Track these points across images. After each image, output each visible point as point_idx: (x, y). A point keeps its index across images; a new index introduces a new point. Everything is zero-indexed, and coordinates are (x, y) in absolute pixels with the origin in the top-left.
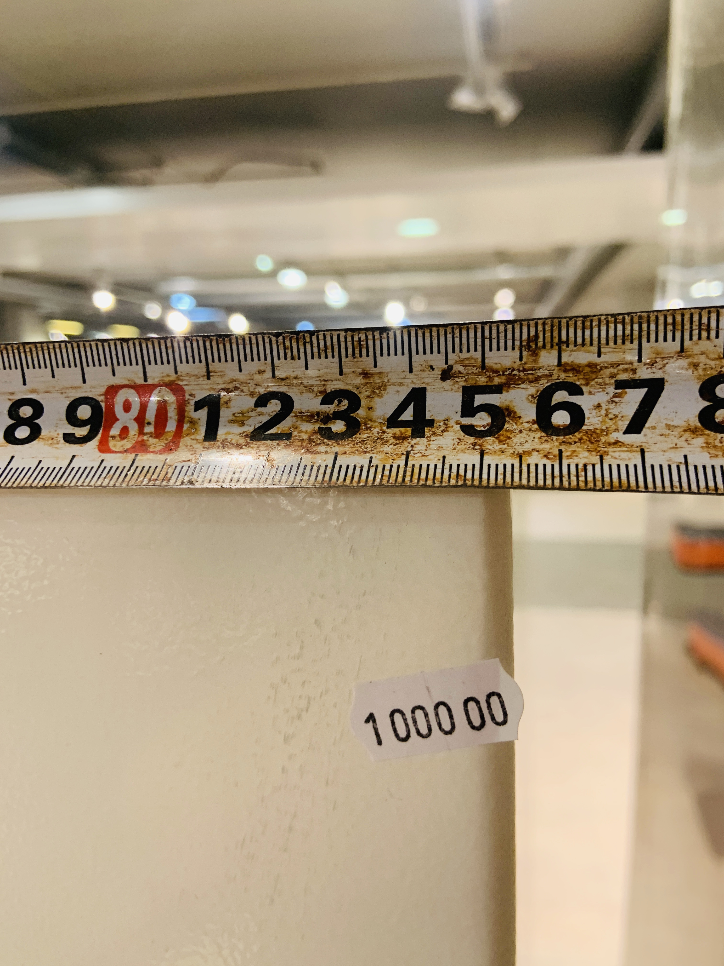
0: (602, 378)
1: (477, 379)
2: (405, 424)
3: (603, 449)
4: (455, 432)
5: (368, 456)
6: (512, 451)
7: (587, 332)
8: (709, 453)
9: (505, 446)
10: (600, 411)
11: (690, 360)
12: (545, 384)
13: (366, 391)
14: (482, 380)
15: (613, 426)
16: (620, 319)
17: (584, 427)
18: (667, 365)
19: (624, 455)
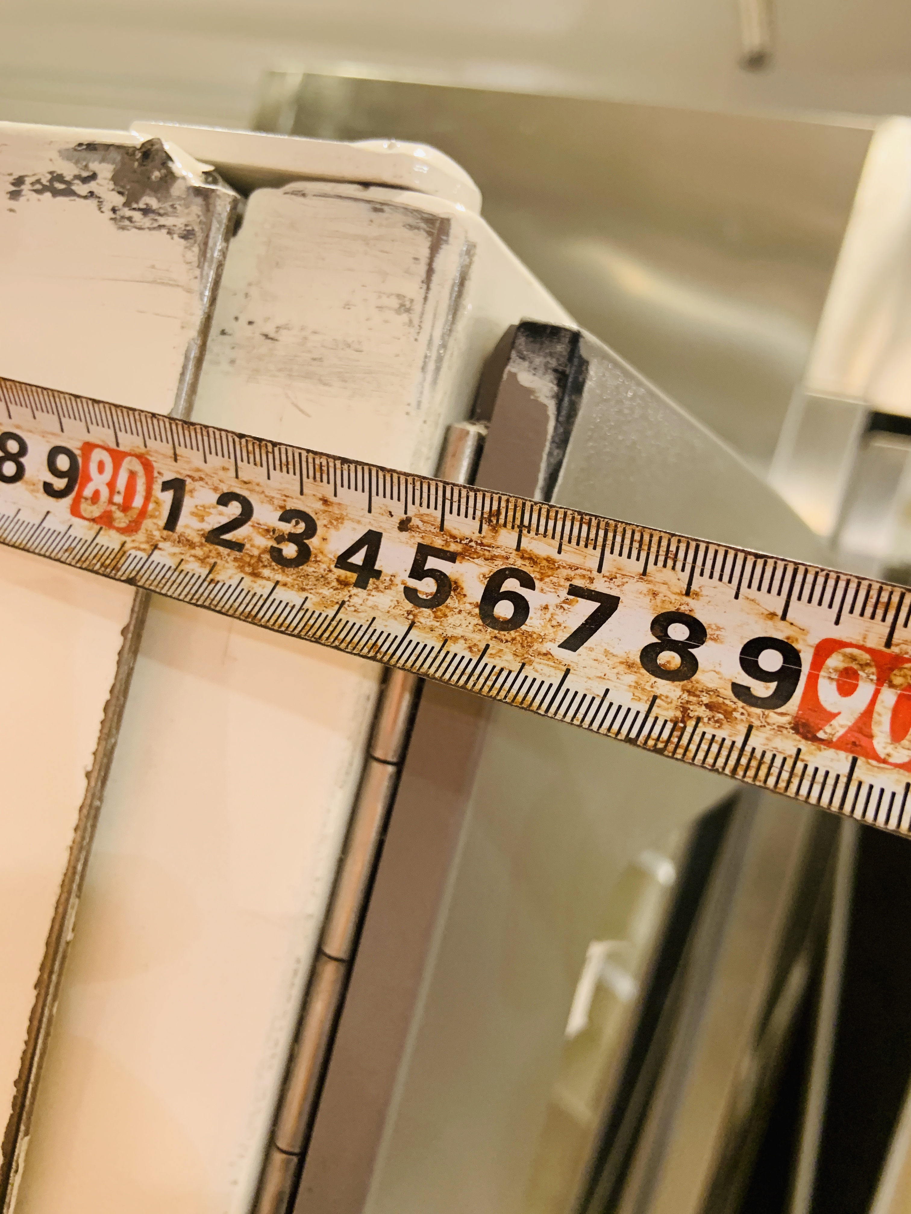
0: (558, 577)
1: (434, 539)
2: (352, 568)
3: (530, 657)
4: (397, 593)
5: (305, 594)
6: (441, 632)
7: (551, 523)
8: (634, 695)
9: (438, 624)
10: (545, 614)
11: (650, 586)
12: (499, 566)
13: (325, 519)
14: (438, 543)
15: (552, 634)
16: (586, 520)
17: (523, 627)
18: (626, 585)
19: (547, 670)
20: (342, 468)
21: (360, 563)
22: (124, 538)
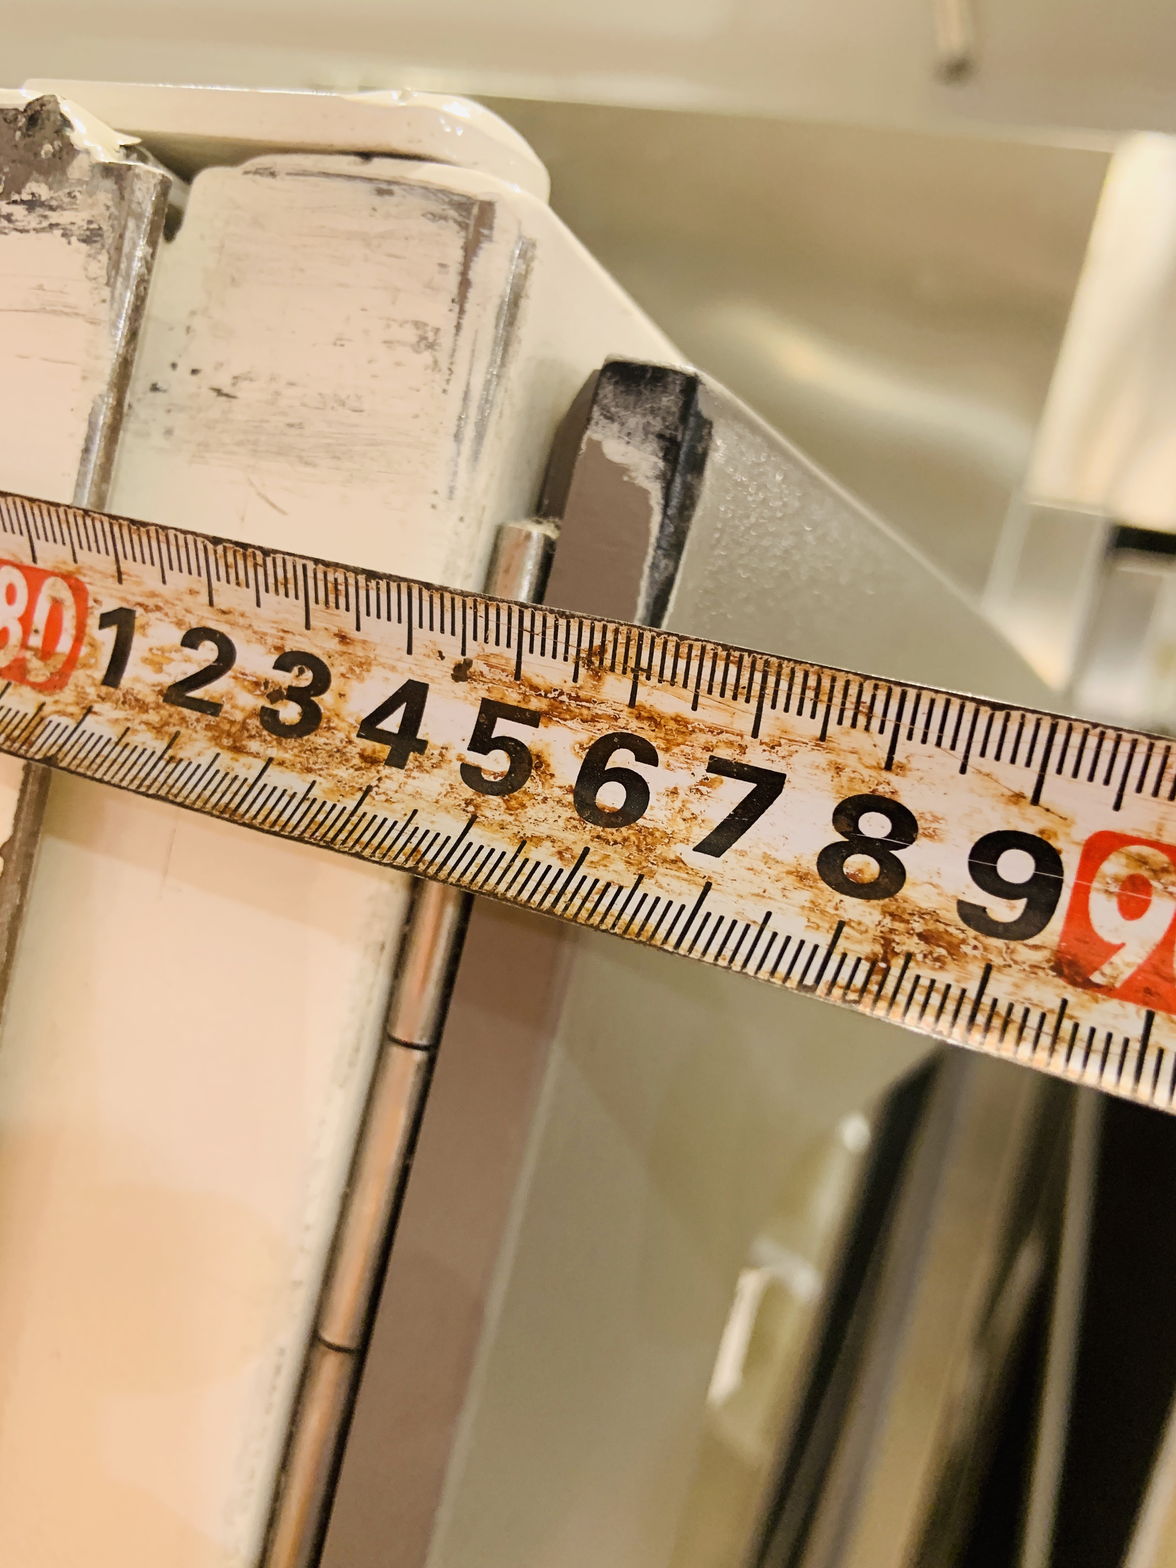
0: (692, 746)
1: (506, 692)
2: (383, 737)
3: (650, 865)
4: (450, 773)
5: (311, 777)
6: (516, 830)
7: (682, 664)
8: (809, 921)
9: (512, 818)
10: (673, 802)
11: (832, 757)
12: (604, 731)
13: (342, 665)
14: (512, 697)
15: (684, 832)
16: (735, 657)
17: (640, 822)
18: (795, 756)
19: (676, 885)
20: (367, 585)
21: (396, 730)
22: (42, 698)
